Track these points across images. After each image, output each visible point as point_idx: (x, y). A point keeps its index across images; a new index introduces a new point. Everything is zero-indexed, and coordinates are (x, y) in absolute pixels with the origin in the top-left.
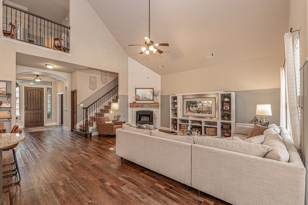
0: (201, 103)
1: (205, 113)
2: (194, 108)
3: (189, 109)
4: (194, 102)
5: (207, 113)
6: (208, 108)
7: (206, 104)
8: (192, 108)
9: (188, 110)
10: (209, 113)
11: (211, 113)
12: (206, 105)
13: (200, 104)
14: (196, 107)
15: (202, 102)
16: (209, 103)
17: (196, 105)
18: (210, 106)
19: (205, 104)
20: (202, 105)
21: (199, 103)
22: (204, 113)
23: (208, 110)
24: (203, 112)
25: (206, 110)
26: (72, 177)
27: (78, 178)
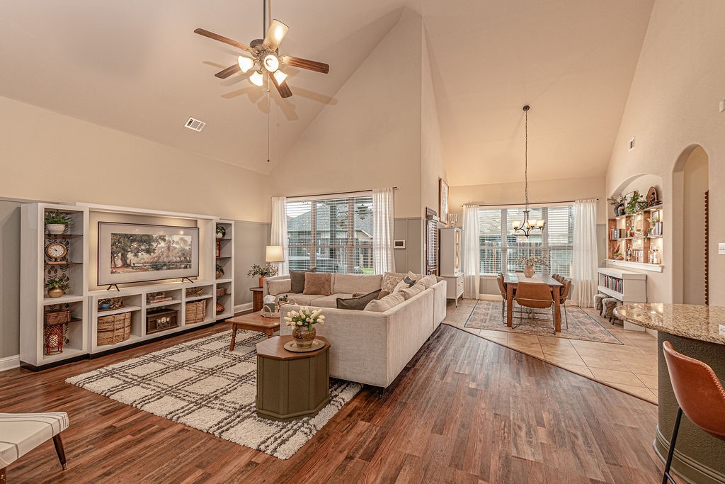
0: (164, 240)
1: (176, 268)
2: (144, 256)
3: (124, 258)
4: (143, 238)
5: (180, 268)
6: (184, 254)
7: (177, 243)
8: (136, 255)
9: (119, 263)
10: (184, 268)
11: (190, 267)
12: (177, 246)
13: (163, 244)
14: (148, 251)
15: (167, 238)
16: (185, 241)
17: (151, 245)
18: (187, 248)
19: (174, 245)
20: (169, 247)
21: (160, 241)
22: (172, 269)
23: (183, 259)
24: (169, 266)
25: (178, 259)
26: (512, 432)
27: (503, 423)
